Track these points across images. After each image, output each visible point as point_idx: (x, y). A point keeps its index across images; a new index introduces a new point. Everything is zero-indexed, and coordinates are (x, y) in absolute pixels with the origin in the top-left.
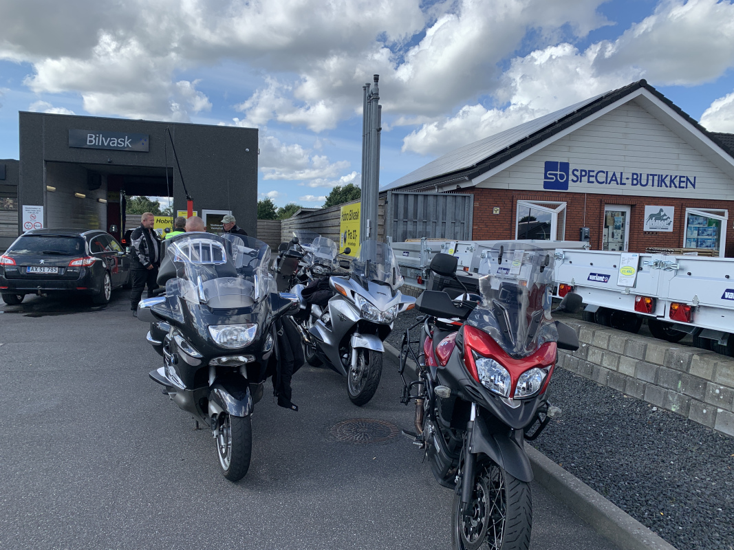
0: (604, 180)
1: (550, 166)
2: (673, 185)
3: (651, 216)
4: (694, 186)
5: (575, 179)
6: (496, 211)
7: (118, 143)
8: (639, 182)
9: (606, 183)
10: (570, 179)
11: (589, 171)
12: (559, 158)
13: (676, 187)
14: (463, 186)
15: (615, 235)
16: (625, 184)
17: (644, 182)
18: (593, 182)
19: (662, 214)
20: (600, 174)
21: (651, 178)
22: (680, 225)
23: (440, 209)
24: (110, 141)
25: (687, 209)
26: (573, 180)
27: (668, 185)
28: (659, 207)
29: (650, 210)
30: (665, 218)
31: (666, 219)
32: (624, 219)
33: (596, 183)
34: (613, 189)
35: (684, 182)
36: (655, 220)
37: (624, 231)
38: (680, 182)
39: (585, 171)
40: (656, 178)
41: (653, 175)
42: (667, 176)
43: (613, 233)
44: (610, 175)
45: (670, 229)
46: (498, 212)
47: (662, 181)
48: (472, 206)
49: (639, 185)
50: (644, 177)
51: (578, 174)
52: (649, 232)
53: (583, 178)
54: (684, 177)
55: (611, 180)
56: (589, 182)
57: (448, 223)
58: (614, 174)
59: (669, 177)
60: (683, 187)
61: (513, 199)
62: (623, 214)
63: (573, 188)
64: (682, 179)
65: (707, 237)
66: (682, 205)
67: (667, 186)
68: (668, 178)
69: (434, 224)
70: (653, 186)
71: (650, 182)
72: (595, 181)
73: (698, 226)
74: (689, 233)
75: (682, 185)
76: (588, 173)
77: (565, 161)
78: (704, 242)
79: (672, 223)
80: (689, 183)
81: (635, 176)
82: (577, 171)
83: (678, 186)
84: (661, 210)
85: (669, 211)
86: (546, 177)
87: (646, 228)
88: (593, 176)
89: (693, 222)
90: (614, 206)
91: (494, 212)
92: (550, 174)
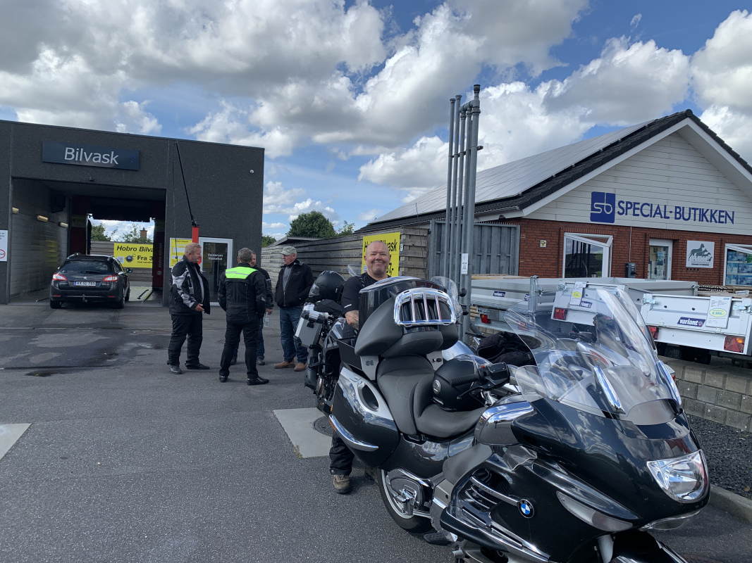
0: (649, 213)
1: (597, 197)
2: (713, 220)
3: (693, 252)
4: (732, 221)
5: (621, 211)
6: (543, 244)
7: (102, 159)
8: (682, 216)
9: (651, 216)
10: (616, 211)
11: (635, 203)
12: (605, 189)
13: (716, 222)
14: (507, 216)
15: (658, 270)
16: (668, 218)
17: (686, 216)
18: (638, 215)
19: (703, 249)
20: (645, 207)
21: (693, 211)
22: (720, 262)
23: (485, 240)
24: (93, 156)
25: (726, 245)
26: (619, 213)
27: (709, 220)
28: (700, 243)
29: (692, 245)
30: (706, 253)
31: (707, 255)
32: (666, 255)
33: (641, 216)
34: (657, 223)
35: (723, 216)
36: (697, 255)
37: (666, 267)
38: (720, 216)
39: (631, 203)
40: (698, 212)
41: (695, 209)
42: (708, 210)
43: (656, 269)
44: (655, 208)
45: (711, 266)
46: (545, 246)
47: (703, 215)
48: (518, 238)
49: (682, 219)
50: (686, 211)
51: (624, 205)
52: (691, 269)
53: (628, 210)
54: (723, 211)
55: (656, 213)
56: (634, 215)
57: (494, 257)
58: (658, 207)
59: (709, 211)
60: (723, 222)
61: (560, 232)
62: (666, 248)
63: (620, 220)
64: (722, 214)
65: (747, 274)
66: (722, 240)
67: (707, 221)
68: (709, 213)
69: (479, 257)
70: (695, 220)
71: (692, 216)
72: (640, 214)
73: (738, 262)
74: (728, 270)
75: (722, 219)
76: (633, 205)
77: (611, 192)
78: (744, 279)
79: (712, 259)
80: (728, 218)
81: (678, 210)
82: (623, 202)
83: (718, 221)
84: (702, 246)
85: (710, 246)
86: (593, 209)
87: (689, 265)
88: (638, 209)
89: (732, 258)
90: (657, 240)
91: (541, 246)
92: (597, 206)
